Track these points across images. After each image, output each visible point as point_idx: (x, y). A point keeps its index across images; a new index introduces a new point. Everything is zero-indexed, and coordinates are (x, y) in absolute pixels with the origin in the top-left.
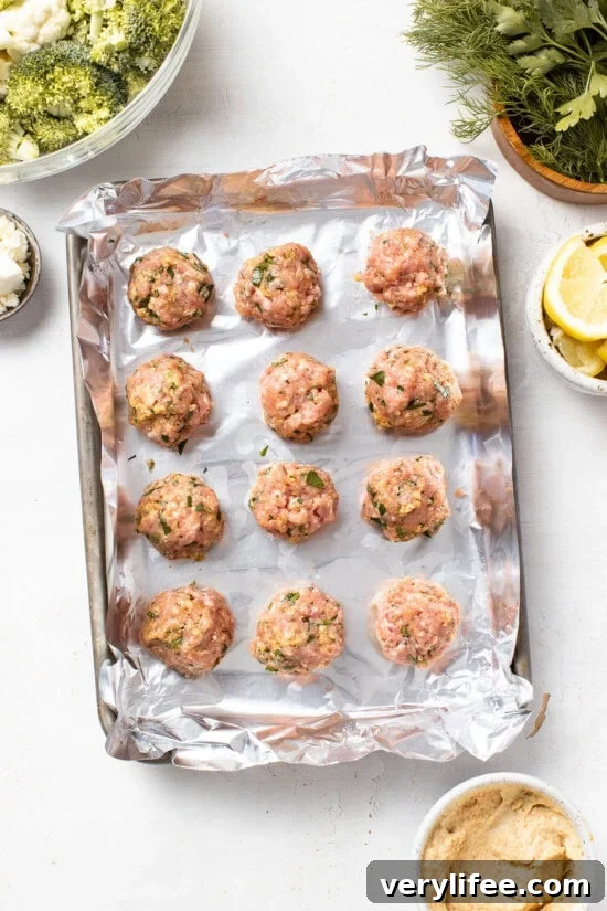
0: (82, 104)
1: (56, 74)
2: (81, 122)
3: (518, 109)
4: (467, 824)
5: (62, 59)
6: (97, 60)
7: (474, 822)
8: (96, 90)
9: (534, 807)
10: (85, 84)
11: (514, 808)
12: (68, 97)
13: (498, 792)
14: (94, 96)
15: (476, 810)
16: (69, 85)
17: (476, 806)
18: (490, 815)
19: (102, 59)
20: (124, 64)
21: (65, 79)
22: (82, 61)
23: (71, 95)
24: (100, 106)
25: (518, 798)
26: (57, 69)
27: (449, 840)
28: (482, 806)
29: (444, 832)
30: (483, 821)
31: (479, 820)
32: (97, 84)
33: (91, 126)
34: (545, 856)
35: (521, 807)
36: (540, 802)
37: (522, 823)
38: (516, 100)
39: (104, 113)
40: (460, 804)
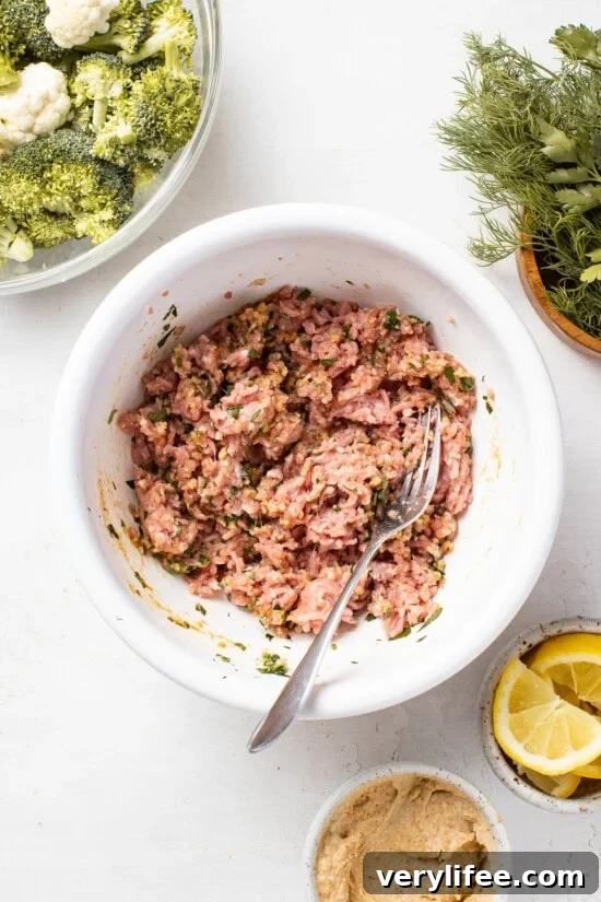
0: (83, 203)
1: (54, 172)
2: (81, 226)
3: (545, 245)
4: (362, 825)
5: (63, 155)
6: (101, 155)
7: (370, 820)
8: (99, 189)
9: (433, 793)
10: (86, 184)
11: (413, 797)
12: (67, 197)
13: (390, 784)
14: (97, 195)
15: (370, 807)
16: (69, 184)
17: (369, 803)
18: (387, 810)
19: (106, 153)
20: (131, 158)
21: (65, 177)
22: (84, 157)
23: (71, 194)
24: (103, 206)
25: (415, 787)
26: (56, 167)
27: (343, 846)
28: (376, 802)
29: (335, 839)
30: (379, 819)
31: (374, 819)
32: (101, 182)
33: (92, 228)
34: (454, 847)
35: (420, 796)
36: (438, 788)
37: (424, 813)
38: (545, 235)
39: (108, 214)
40: (348, 804)
